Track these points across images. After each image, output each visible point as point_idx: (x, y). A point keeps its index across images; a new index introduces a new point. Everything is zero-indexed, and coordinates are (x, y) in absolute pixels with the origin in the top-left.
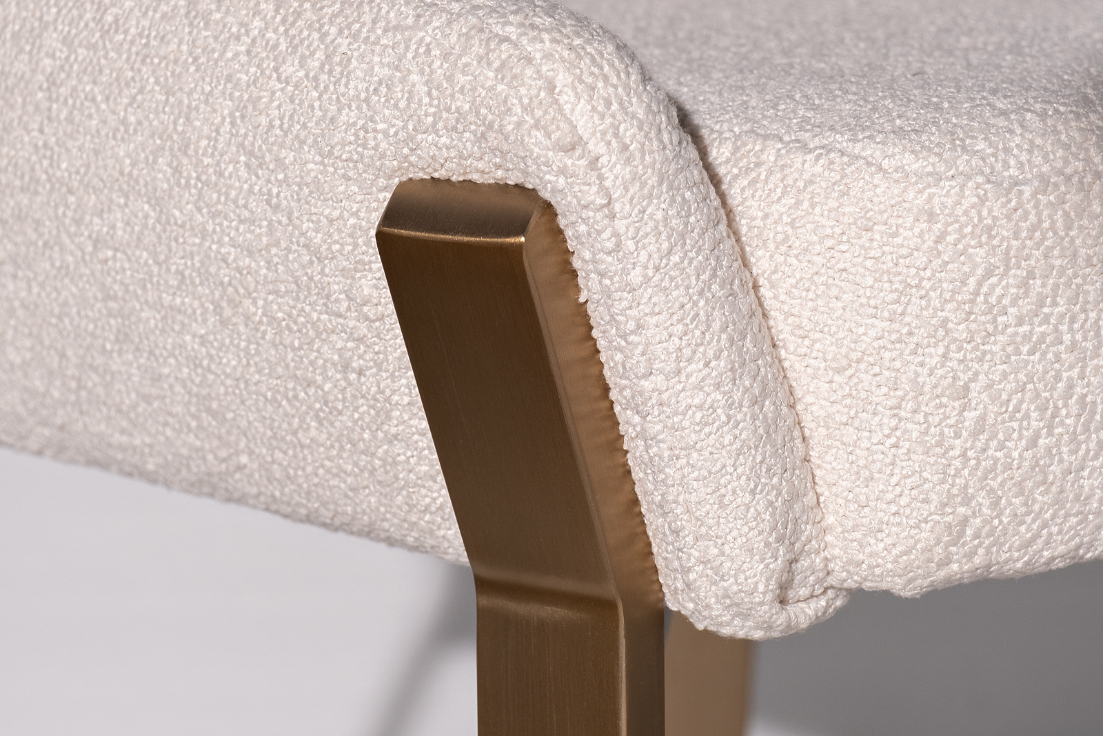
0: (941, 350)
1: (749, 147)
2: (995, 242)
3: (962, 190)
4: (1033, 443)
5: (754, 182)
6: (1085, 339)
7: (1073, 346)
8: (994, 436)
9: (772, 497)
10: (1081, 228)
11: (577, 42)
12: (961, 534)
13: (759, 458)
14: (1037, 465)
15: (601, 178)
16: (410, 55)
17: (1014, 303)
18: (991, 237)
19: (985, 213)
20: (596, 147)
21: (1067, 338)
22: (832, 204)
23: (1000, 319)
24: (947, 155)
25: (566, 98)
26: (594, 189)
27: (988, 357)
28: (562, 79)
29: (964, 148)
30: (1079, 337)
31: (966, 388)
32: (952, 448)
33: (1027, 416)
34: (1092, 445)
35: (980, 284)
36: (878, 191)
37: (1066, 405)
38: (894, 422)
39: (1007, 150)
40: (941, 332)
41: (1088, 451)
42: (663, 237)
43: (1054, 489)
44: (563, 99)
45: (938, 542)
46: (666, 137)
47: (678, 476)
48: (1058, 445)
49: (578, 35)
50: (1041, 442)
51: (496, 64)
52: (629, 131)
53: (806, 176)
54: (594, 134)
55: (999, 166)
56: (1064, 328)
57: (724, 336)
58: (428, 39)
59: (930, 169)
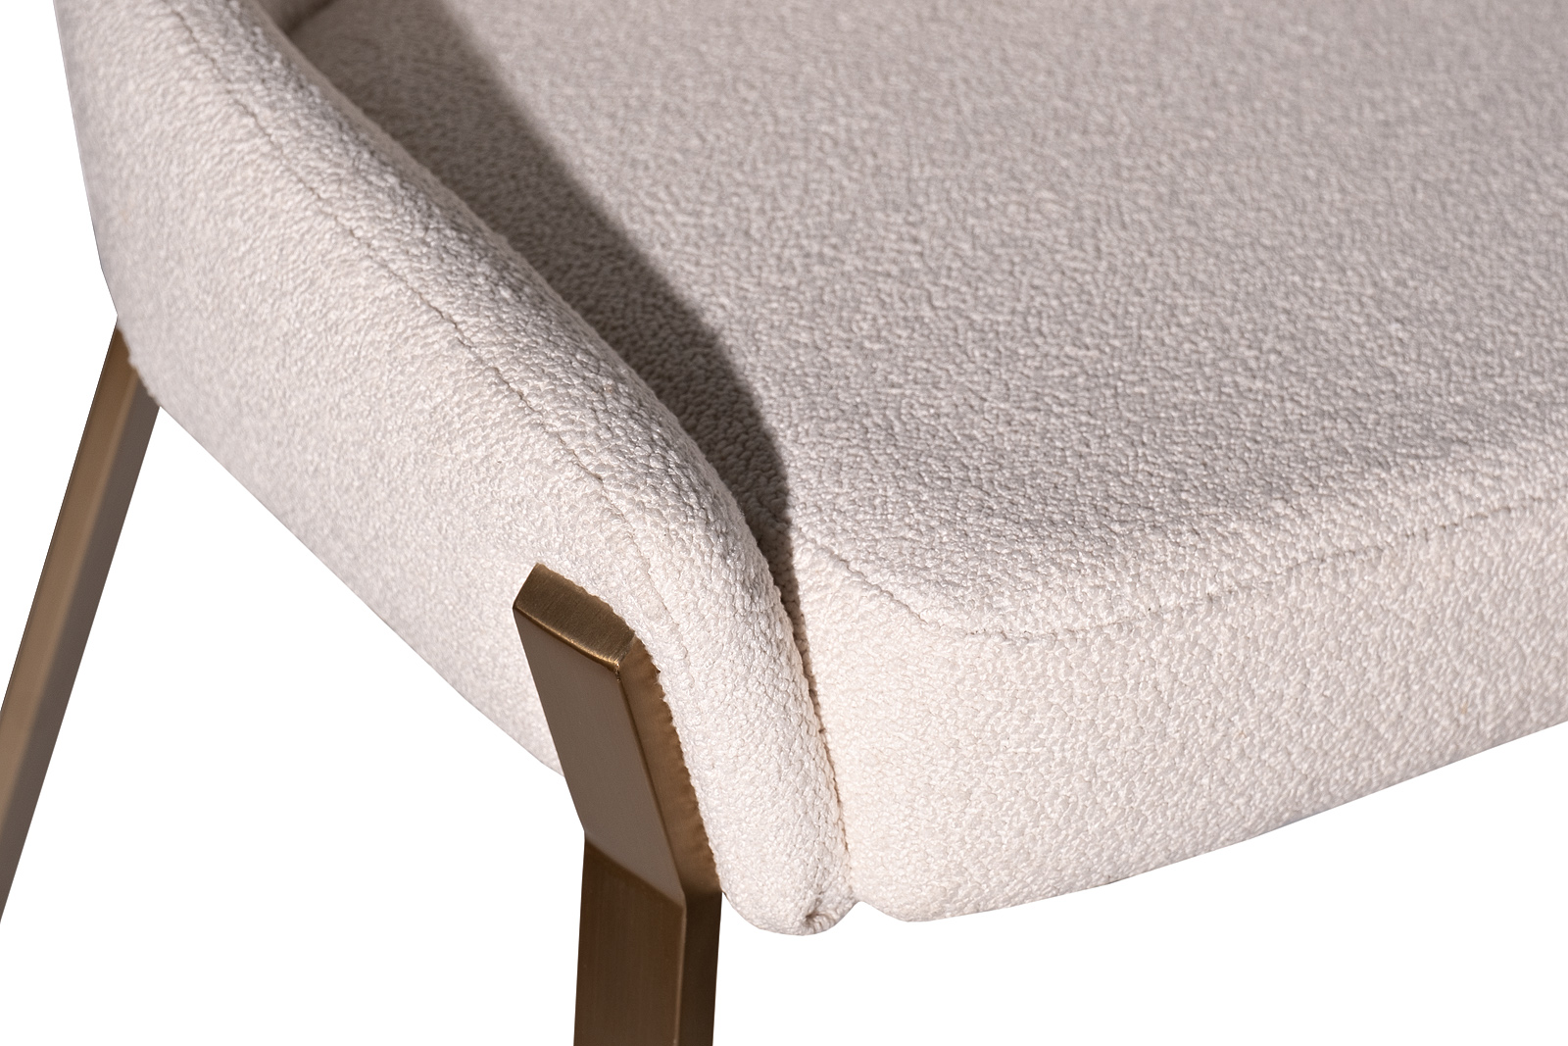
0: (951, 764)
1: (824, 565)
2: (1006, 687)
3: (981, 648)
4: (1021, 833)
5: (822, 600)
6: (1073, 756)
7: (1062, 763)
8: (988, 828)
9: (805, 857)
10: (1079, 674)
11: (673, 526)
12: (955, 894)
13: (796, 832)
14: (1022, 847)
15: (680, 639)
16: (547, 490)
17: (1016, 731)
18: (1001, 683)
19: (998, 665)
20: (677, 616)
21: (1058, 756)
22: (877, 640)
23: (1003, 742)
24: (974, 613)
25: (658, 575)
26: (674, 647)
27: (990, 770)
28: (655, 561)
29: (990, 606)
30: (1068, 755)
31: (970, 793)
32: (952, 834)
33: (1018, 813)
34: (1071, 832)
35: (988, 717)
36: (914, 639)
37: (1051, 805)
38: (907, 812)
39: (1027, 607)
40: (953, 751)
41: (1067, 836)
42: (729, 680)
43: (1035, 864)
44: (654, 577)
45: (935, 900)
46: (738, 603)
47: (731, 835)
48: (1041, 834)
49: (675, 518)
50: (1027, 830)
51: (608, 534)
52: (706, 602)
53: (861, 610)
54: (677, 606)
55: (1017, 624)
56: (1056, 748)
57: (774, 747)
58: (561, 485)
59: (958, 625)
